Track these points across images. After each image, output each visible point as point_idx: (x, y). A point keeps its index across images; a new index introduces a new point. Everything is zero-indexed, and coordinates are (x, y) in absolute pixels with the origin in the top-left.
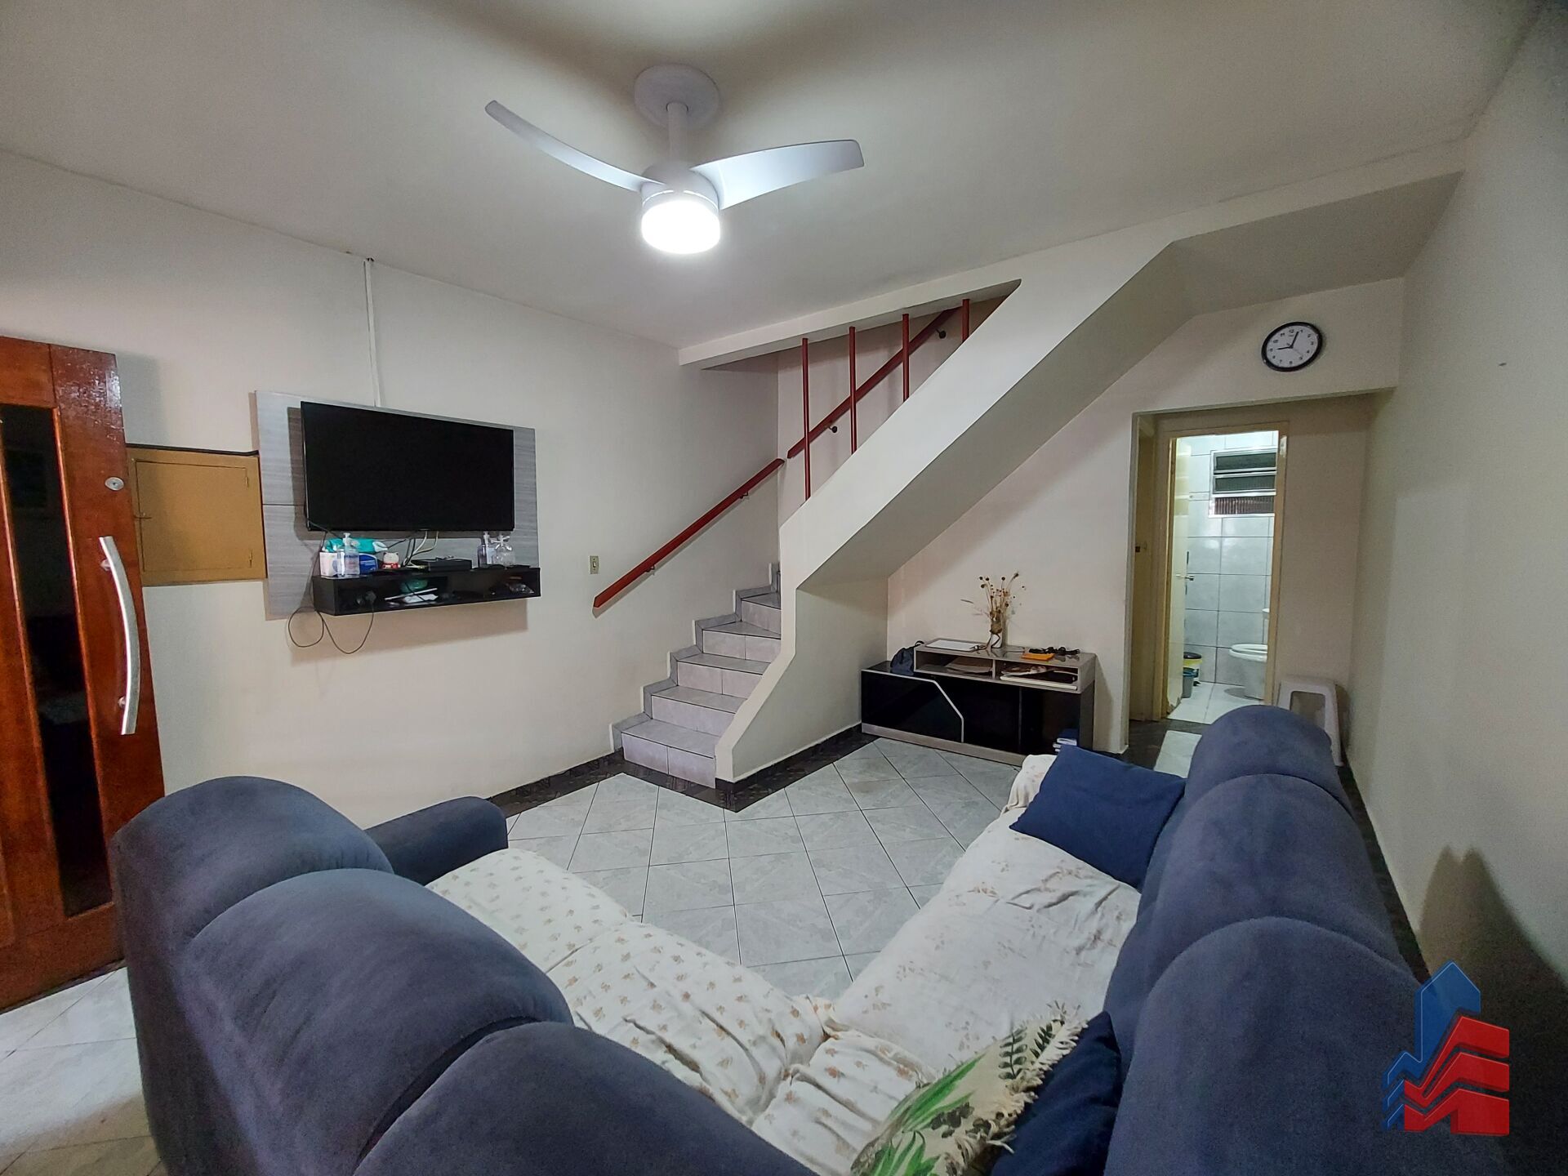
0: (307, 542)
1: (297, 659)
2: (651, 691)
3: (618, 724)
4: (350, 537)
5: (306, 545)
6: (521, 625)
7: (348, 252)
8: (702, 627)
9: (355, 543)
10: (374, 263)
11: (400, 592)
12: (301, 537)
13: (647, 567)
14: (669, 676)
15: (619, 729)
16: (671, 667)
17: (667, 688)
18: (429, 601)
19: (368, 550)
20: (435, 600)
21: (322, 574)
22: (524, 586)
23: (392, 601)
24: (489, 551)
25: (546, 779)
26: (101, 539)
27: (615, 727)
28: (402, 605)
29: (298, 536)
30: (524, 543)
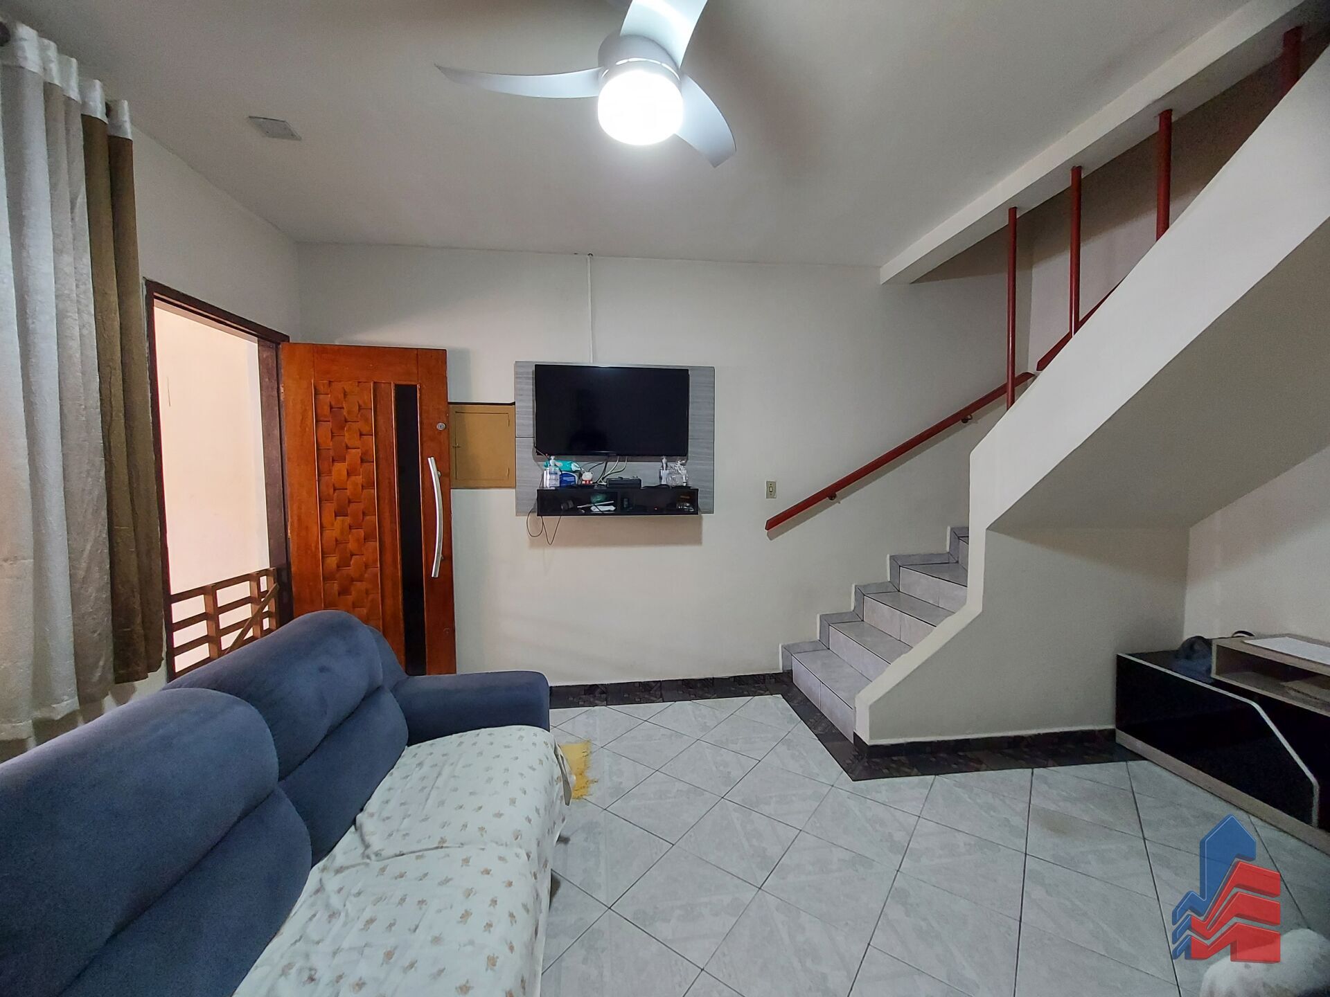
0: (539, 463)
1: (532, 545)
2: (829, 621)
3: (788, 646)
4: (554, 459)
5: (539, 466)
6: (697, 540)
7: (576, 254)
8: (898, 563)
9: (559, 464)
10: (594, 257)
11: (590, 503)
12: (536, 460)
13: (830, 494)
14: (852, 608)
15: (788, 650)
16: (856, 600)
17: (852, 621)
18: (609, 511)
19: (568, 469)
20: (614, 510)
21: (545, 486)
22: (688, 505)
23: (582, 509)
24: (664, 473)
25: (711, 679)
26: (429, 459)
27: (785, 648)
28: (588, 512)
29: (534, 459)
30: (699, 467)
